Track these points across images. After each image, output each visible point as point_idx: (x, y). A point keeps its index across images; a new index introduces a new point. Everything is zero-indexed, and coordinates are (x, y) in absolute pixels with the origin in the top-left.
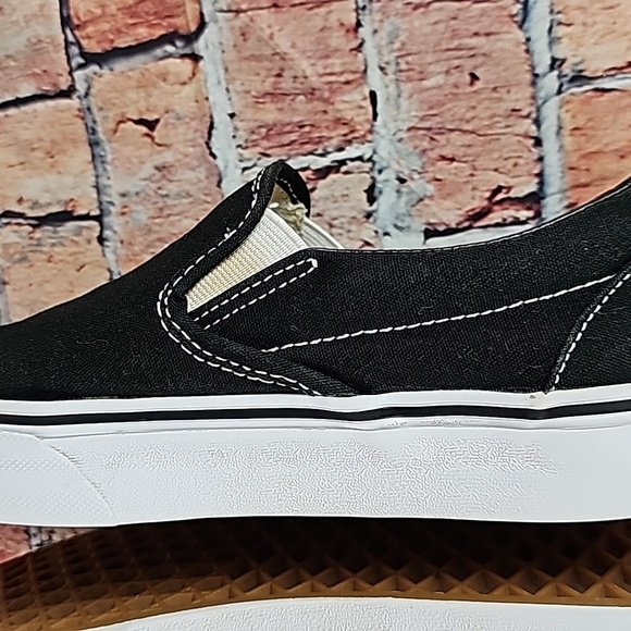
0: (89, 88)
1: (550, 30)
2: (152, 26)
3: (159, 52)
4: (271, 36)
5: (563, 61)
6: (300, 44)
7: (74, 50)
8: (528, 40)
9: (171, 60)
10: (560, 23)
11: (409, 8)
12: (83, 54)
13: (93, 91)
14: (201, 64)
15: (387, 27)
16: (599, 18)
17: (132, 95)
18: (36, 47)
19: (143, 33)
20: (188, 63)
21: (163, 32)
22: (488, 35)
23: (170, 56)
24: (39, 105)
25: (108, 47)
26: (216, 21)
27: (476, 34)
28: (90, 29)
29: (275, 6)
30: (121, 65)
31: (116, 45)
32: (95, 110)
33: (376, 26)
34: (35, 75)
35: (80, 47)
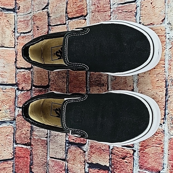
0: (68, 23)
1: (140, 18)
2: (79, 14)
3: (80, 18)
4: (97, 17)
5: (141, 23)
6: (101, 18)
7: (67, 17)
8: (136, 19)
9: (82, 20)
10: (141, 16)
11: (119, 13)
12: (68, 18)
13: (69, 24)
14: (86, 21)
15: (115, 16)
16: (147, 16)
17: (75, 25)
18: (61, 16)
19: (78, 15)
20: (84, 20)
21: (81, 15)
22: (130, 18)
23: (81, 19)
24: (60, 26)
25: (72, 17)
26: (89, 14)
27: (128, 18)
28: (70, 14)
29: (98, 11)
30: (74, 20)
31: (74, 17)
32: (69, 27)
33: (113, 16)
34: (60, 21)
35: (68, 17)
